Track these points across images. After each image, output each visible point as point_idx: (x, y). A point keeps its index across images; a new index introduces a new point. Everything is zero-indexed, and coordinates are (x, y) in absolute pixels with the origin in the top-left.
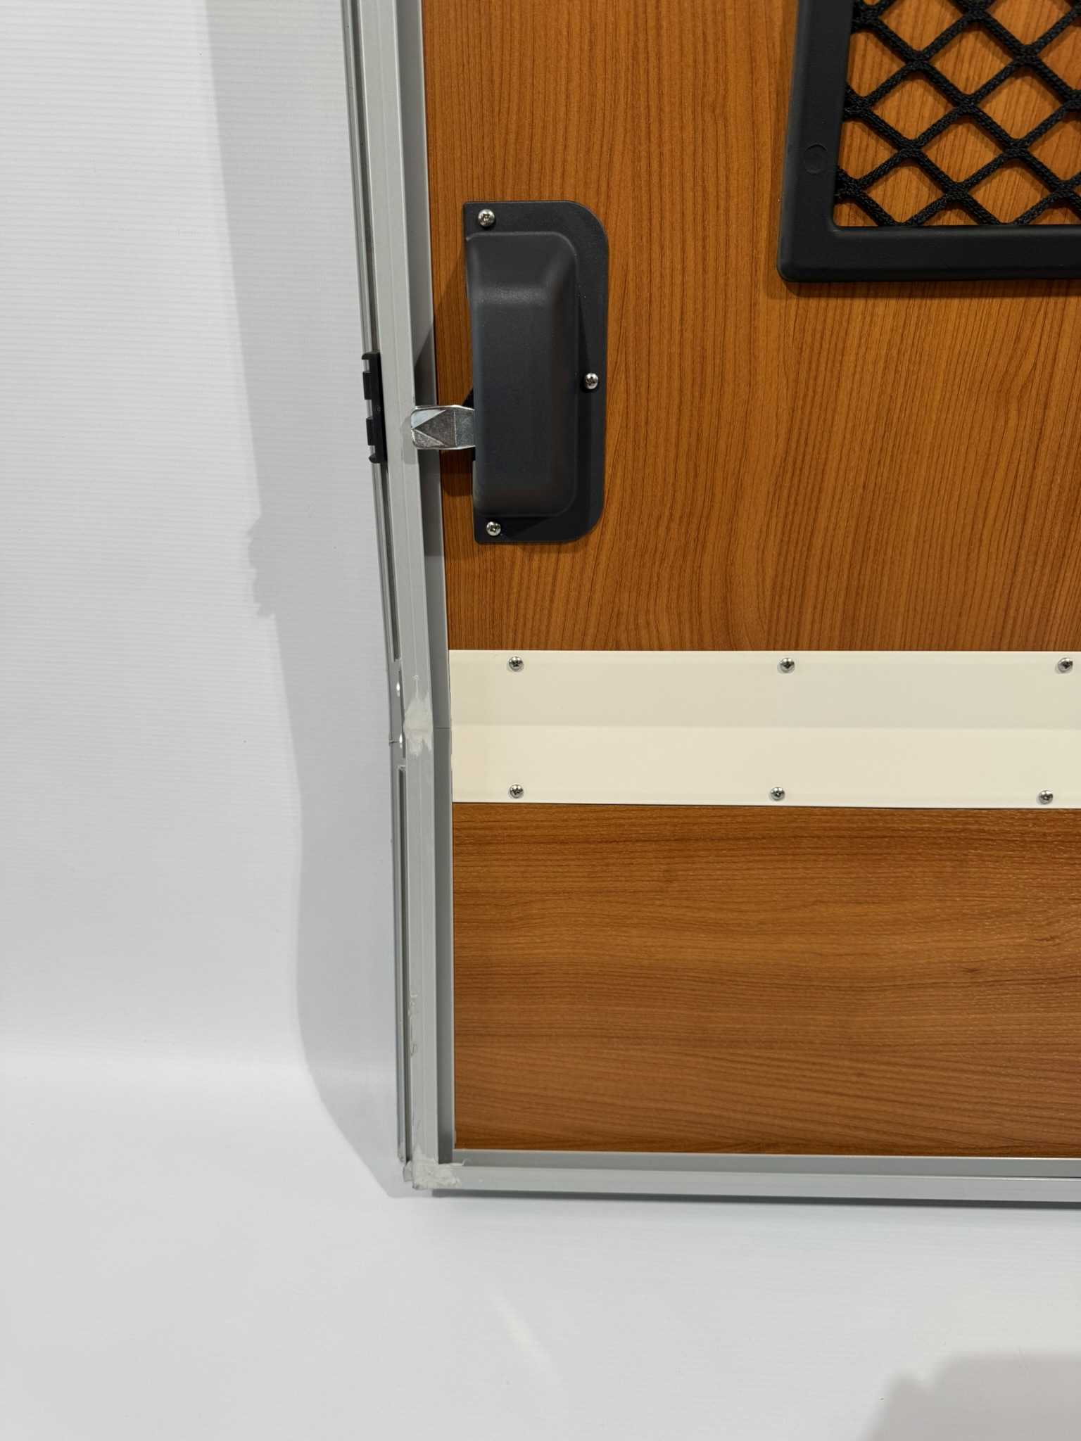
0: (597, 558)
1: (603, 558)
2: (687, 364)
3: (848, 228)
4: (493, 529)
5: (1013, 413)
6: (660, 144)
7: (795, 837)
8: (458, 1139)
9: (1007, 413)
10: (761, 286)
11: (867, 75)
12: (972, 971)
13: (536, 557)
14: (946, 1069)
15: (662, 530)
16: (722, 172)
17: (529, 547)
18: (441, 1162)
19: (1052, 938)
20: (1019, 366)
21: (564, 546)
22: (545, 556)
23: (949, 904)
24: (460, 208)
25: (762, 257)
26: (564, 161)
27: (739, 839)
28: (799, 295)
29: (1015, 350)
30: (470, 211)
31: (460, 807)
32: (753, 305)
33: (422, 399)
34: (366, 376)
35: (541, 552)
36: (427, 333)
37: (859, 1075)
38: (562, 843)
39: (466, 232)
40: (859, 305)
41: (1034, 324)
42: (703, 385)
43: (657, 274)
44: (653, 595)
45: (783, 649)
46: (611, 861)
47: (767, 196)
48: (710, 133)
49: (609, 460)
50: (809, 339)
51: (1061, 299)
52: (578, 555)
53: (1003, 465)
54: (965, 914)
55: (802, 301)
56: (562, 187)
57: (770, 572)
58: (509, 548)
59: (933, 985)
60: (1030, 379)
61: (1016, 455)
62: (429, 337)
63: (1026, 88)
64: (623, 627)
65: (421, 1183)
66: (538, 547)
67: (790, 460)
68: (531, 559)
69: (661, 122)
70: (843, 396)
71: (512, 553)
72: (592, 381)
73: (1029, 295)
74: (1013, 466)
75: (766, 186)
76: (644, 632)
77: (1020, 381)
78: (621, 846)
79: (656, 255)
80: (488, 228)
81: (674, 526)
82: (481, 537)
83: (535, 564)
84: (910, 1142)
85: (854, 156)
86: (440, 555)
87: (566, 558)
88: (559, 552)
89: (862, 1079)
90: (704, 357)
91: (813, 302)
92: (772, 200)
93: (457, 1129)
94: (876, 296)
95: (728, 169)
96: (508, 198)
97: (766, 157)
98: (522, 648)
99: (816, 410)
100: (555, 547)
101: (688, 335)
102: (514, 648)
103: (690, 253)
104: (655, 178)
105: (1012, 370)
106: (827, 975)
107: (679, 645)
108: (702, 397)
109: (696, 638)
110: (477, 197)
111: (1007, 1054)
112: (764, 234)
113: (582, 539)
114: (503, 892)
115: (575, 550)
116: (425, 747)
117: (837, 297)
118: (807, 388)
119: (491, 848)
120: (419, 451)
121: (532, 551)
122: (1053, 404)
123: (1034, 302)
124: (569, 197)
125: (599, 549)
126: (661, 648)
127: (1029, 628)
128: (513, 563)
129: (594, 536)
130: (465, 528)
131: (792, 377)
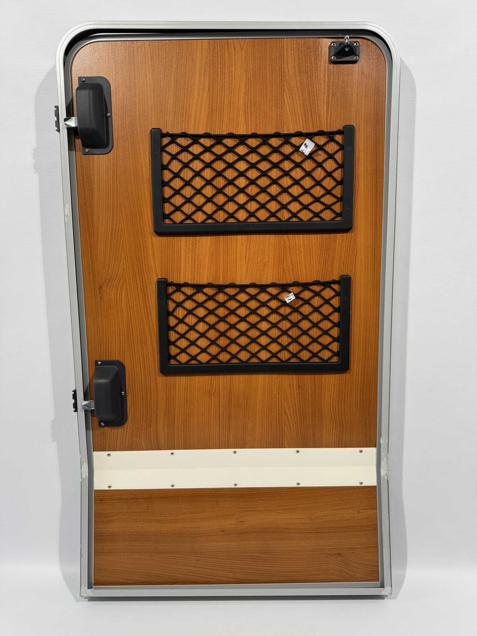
0: (127, 430)
1: (128, 430)
2: (143, 389)
3: (173, 365)
4: (103, 424)
5: (213, 398)
6: (134, 349)
7: (178, 496)
8: (95, 583)
9: (212, 398)
10: (157, 374)
11: (173, 337)
12: (223, 531)
13: (113, 430)
14: (219, 559)
15: (141, 423)
16: (147, 354)
17: (111, 428)
18: (88, 589)
19: (242, 521)
20: (212, 389)
21: (119, 427)
22: (115, 430)
23: (216, 513)
24: (94, 362)
25: (157, 369)
26: (115, 353)
27: (164, 497)
28: (165, 376)
29: (211, 385)
30: (96, 362)
31: (96, 491)
32: (156, 378)
33: (85, 399)
34: (73, 395)
35: (114, 429)
36: (87, 385)
37: (198, 561)
38: (121, 500)
39: (96, 366)
40: (177, 378)
41: (214, 381)
42: (147, 394)
43: (135, 373)
44: (140, 438)
45: (171, 450)
46: (133, 504)
47: (156, 358)
48: (144, 348)
49: (128, 408)
50: (168, 384)
51: (218, 376)
52: (123, 429)
53: (213, 408)
54: (220, 516)
55: (166, 377)
56: (115, 357)
57: (166, 433)
58: (106, 428)
59: (214, 535)
60: (215, 391)
61: (215, 406)
62: (88, 387)
63: (204, 339)
64: (134, 446)
65: (83, 595)
66: (113, 428)
67: (167, 408)
68: (112, 430)
69: (134, 346)
70: (177, 396)
71: (107, 429)
72: (123, 393)
73: (212, 375)
74: (215, 409)
75: (156, 357)
76: (139, 446)
77: (213, 392)
78: (135, 500)
79: (135, 370)
80: (100, 365)
81: (144, 422)
82: (100, 426)
83: (113, 431)
84: (212, 580)
85: (173, 351)
86: (90, 430)
87: (120, 430)
88: (118, 428)
89: (198, 562)
90: (147, 388)
91: (168, 377)
92: (157, 359)
93: (94, 580)
94: (181, 376)
95: (148, 354)
96: (104, 359)
97: (156, 352)
98: (111, 451)
99: (171, 398)
100: (117, 428)
101: (143, 384)
102: (109, 451)
103: (142, 369)
104: (134, 356)
105: (211, 390)
106: (187, 533)
107: (147, 449)
108: (147, 396)
109: (151, 448)
110: (98, 359)
111: (234, 554)
112: (157, 365)
113: (123, 426)
114: (106, 513)
115: (122, 428)
116: (86, 476)
117: (173, 376)
118: (169, 394)
119: (104, 501)
120: (85, 410)
121: (112, 429)
122: (221, 396)
123: (213, 377)
124: (117, 359)
125: (127, 427)
126: (143, 450)
127: (225, 443)
128: (108, 432)
129: (126, 425)
130: (96, 424)
131: (166, 391)
